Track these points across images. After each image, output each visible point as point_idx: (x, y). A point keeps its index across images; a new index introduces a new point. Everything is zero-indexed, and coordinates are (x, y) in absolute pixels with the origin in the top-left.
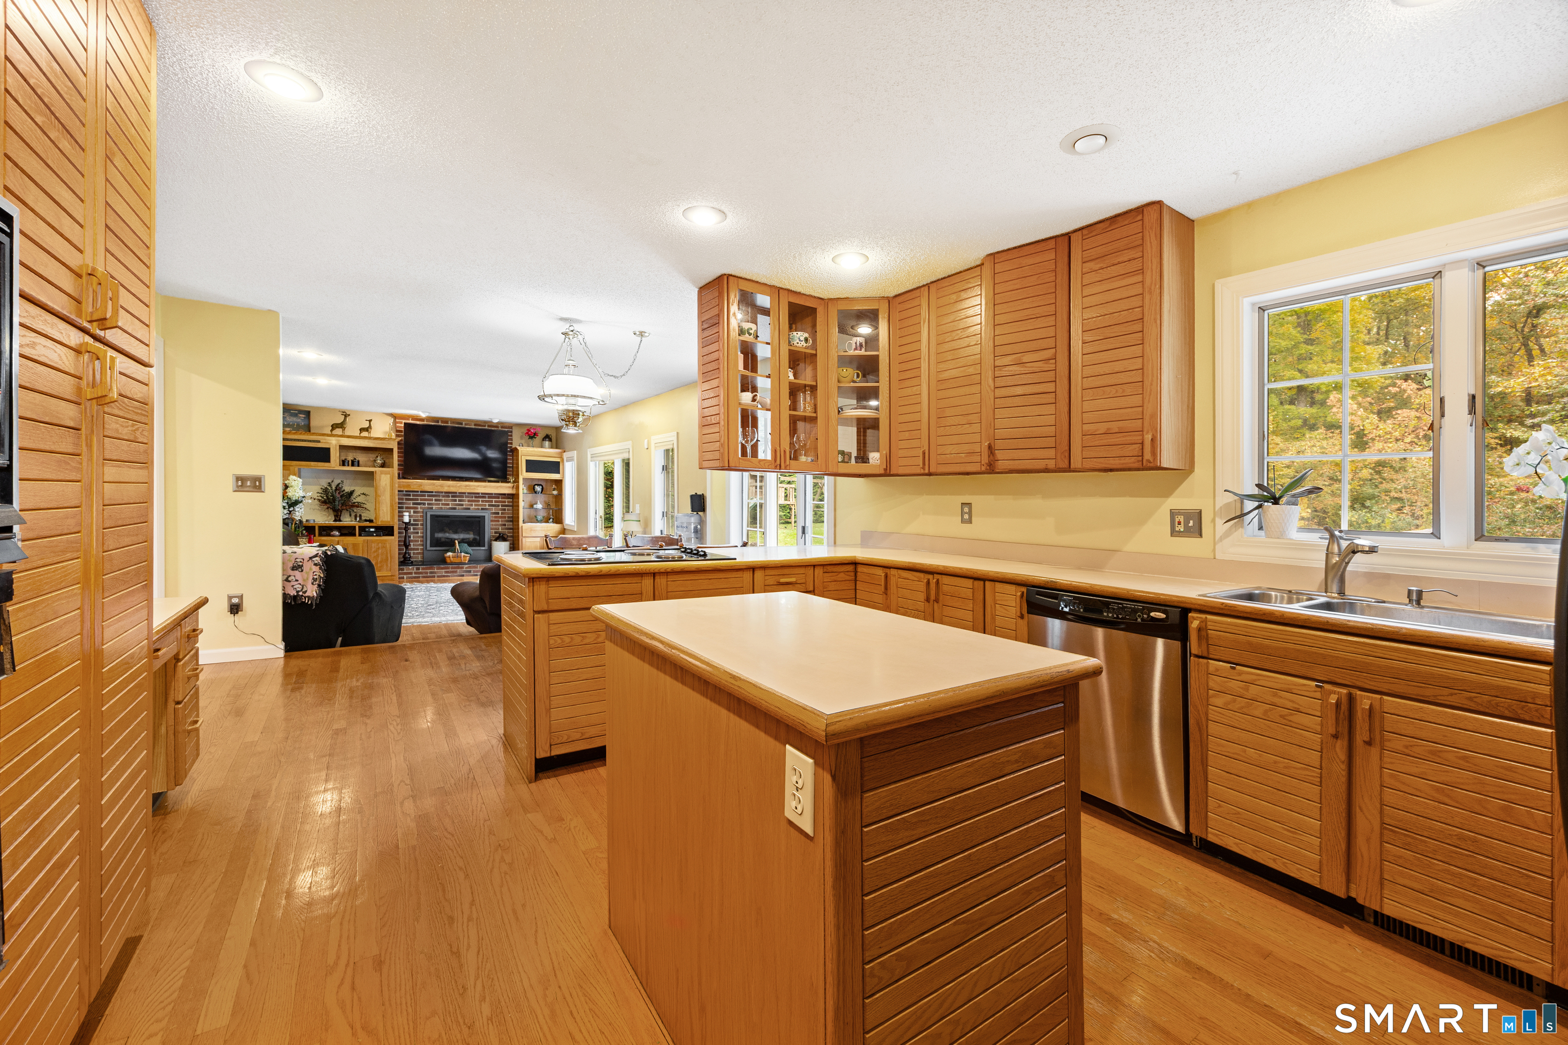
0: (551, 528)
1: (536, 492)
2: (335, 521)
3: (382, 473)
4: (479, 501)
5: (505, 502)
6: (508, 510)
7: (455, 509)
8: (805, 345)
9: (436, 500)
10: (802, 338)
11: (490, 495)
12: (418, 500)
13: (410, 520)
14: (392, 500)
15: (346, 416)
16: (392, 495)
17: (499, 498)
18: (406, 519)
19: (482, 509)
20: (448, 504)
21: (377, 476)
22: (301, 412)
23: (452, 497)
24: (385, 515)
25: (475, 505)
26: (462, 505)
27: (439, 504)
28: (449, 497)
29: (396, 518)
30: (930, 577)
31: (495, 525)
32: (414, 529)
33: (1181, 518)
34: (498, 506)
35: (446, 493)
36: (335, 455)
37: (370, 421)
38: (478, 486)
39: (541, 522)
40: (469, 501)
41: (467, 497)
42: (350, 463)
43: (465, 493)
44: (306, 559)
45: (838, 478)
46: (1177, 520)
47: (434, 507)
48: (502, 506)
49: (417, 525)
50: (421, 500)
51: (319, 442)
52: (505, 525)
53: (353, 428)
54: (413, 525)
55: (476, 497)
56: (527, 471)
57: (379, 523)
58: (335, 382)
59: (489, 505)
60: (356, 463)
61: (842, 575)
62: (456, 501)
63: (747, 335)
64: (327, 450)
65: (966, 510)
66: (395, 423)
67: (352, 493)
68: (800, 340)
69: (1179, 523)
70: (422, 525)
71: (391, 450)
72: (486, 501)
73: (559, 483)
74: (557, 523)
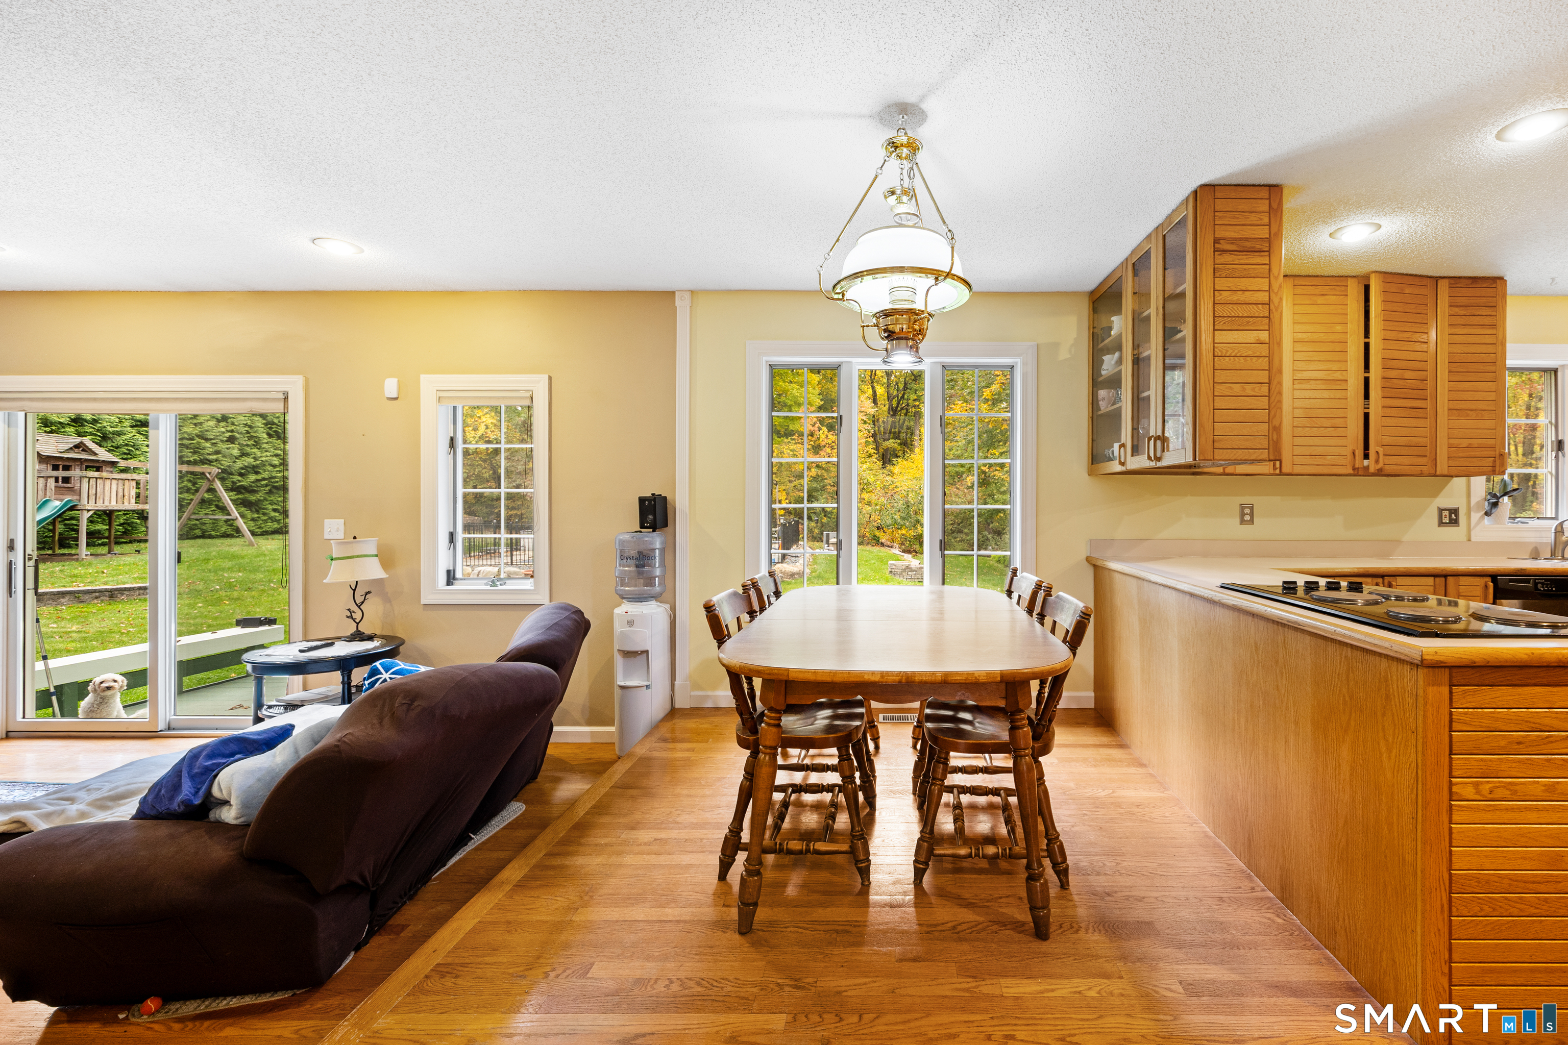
33: (1446, 513)
46: (1444, 514)
65: (1247, 510)
69: (1446, 517)
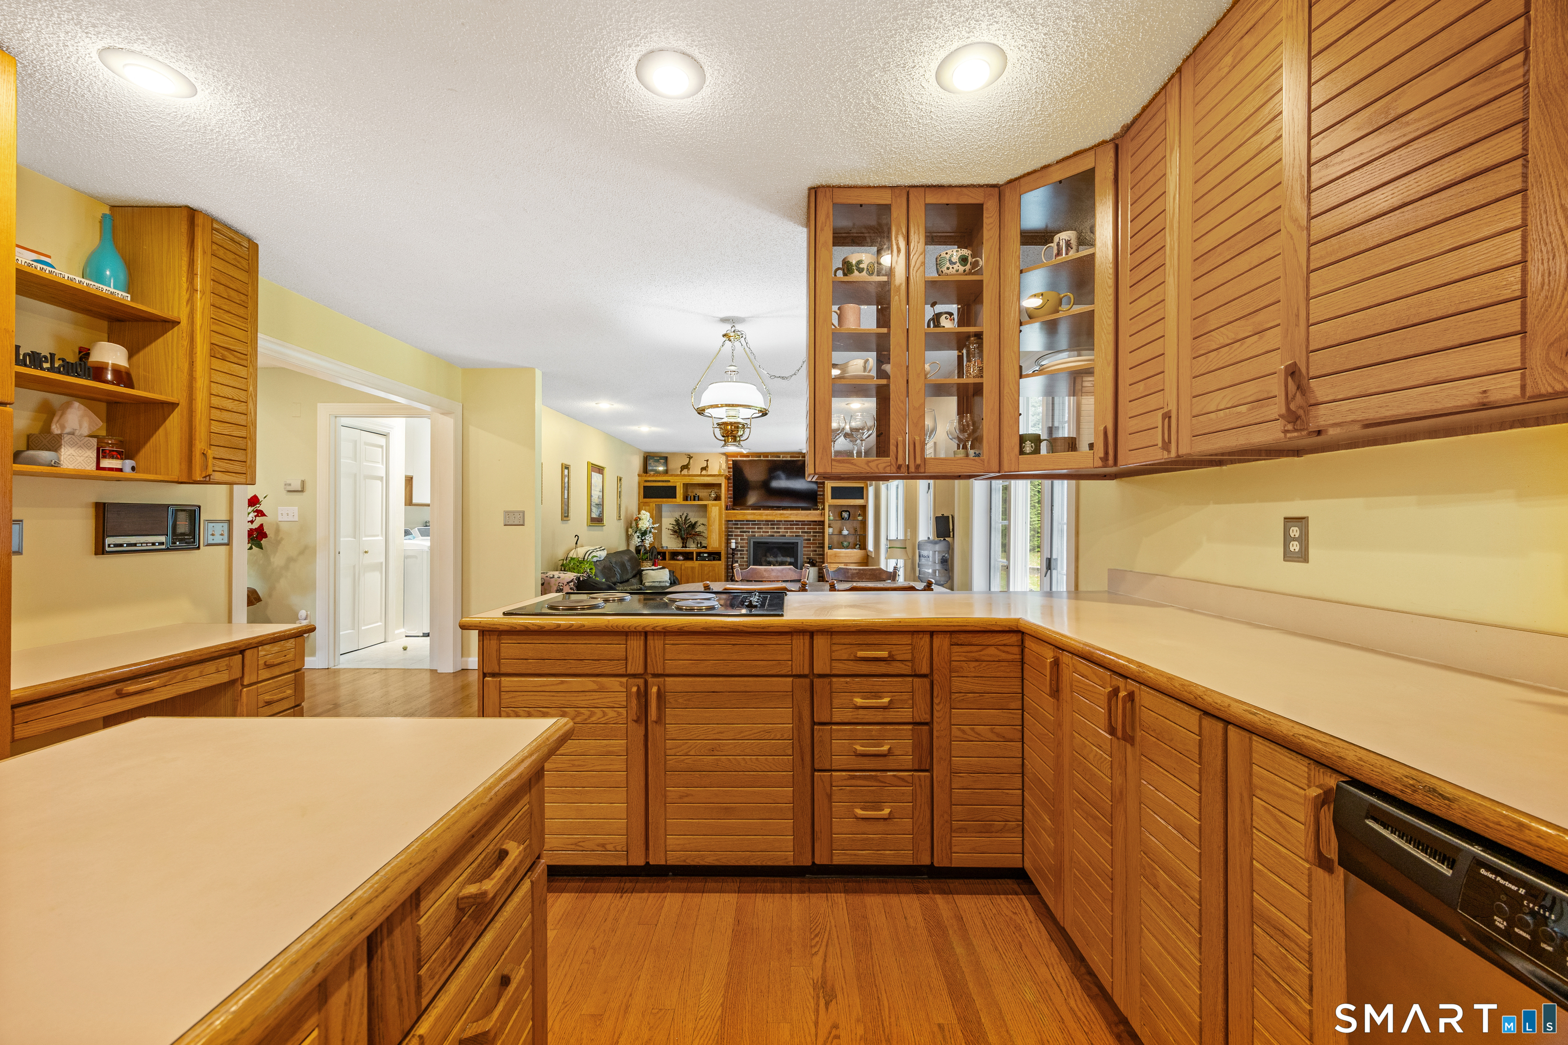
0: (856, 554)
1: (843, 519)
2: (683, 547)
3: (713, 505)
4: (793, 528)
5: (816, 529)
6: (819, 536)
7: (773, 536)
8: (961, 269)
9: (758, 528)
10: (955, 258)
11: (803, 523)
12: (743, 528)
13: (737, 547)
14: (720, 529)
15: (690, 458)
16: (720, 525)
17: (810, 525)
18: (733, 546)
19: (796, 536)
20: (768, 532)
21: (709, 509)
22: (662, 458)
23: (771, 525)
24: (715, 541)
25: (791, 532)
26: (779, 532)
27: (760, 532)
28: (768, 525)
29: (723, 545)
30: (1120, 682)
31: (808, 551)
32: (741, 554)
34: (810, 532)
35: (766, 521)
36: (680, 492)
37: (707, 461)
38: (791, 514)
39: (847, 548)
40: (785, 528)
41: (783, 525)
42: (692, 498)
43: (781, 521)
44: (565, 583)
45: (1084, 483)
47: (757, 534)
48: (814, 532)
49: (743, 551)
50: (747, 528)
51: (669, 481)
52: (816, 551)
53: (695, 470)
54: (740, 551)
55: (791, 525)
56: (832, 498)
57: (710, 549)
58: (654, 429)
59: (802, 532)
60: (697, 498)
61: (992, 651)
62: (774, 528)
63: (856, 272)
64: (674, 488)
65: (1295, 532)
66: (727, 461)
67: (696, 523)
68: (951, 263)
70: (747, 551)
71: (720, 485)
72: (800, 528)
73: (864, 508)
74: (860, 548)
